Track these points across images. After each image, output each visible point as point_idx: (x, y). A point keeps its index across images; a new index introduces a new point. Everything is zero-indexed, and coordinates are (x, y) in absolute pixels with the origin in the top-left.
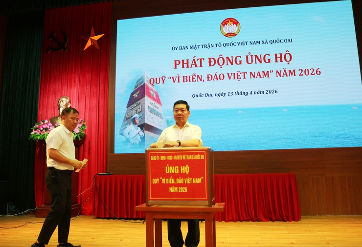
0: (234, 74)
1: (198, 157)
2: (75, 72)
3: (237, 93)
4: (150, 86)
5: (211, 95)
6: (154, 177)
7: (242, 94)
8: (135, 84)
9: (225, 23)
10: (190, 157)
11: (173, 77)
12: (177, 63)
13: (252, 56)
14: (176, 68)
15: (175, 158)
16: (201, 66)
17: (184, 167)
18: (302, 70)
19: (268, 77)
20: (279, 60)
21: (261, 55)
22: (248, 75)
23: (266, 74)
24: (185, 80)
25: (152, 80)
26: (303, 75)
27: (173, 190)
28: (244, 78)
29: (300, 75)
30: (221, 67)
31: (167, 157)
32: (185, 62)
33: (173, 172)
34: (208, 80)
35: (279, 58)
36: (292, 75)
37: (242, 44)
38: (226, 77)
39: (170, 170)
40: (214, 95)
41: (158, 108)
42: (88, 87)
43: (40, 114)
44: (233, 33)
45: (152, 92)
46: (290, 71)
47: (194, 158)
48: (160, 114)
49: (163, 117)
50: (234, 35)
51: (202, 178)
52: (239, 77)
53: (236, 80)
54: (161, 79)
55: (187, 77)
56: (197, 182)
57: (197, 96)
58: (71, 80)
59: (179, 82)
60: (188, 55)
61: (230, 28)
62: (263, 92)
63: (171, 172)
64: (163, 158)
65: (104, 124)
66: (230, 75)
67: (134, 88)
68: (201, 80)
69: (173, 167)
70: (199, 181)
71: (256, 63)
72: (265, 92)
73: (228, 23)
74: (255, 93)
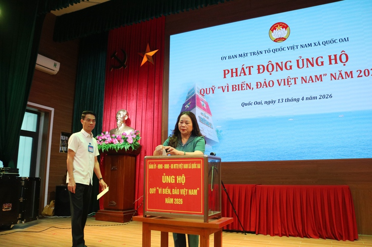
0: (284, 80)
1: (194, 166)
2: (133, 87)
3: (288, 100)
4: (200, 96)
5: (260, 103)
6: (151, 186)
7: (292, 100)
8: (186, 95)
9: (273, 28)
10: (186, 166)
11: (222, 87)
12: (227, 72)
13: (303, 60)
14: (225, 77)
15: (172, 167)
16: (250, 74)
17: (180, 177)
18: (361, 71)
19: (321, 81)
20: (333, 62)
21: (313, 58)
22: (299, 81)
23: (319, 78)
24: (234, 89)
25: (202, 90)
26: (362, 76)
27: (169, 201)
28: (295, 83)
29: (358, 76)
30: (271, 74)
31: (163, 166)
32: (234, 71)
33: (170, 182)
34: (257, 88)
35: (333, 59)
36: (349, 77)
37: (293, 48)
38: (276, 83)
39: (167, 179)
40: (263, 102)
41: (208, 118)
42: (144, 100)
43: (104, 126)
44: (283, 38)
45: (202, 103)
46: (346, 73)
47: (190, 167)
48: (210, 124)
49: (213, 126)
50: (283, 39)
51: (198, 189)
52: (290, 83)
53: (287, 86)
54: (211, 89)
55: (236, 86)
56: (192, 193)
57: (246, 104)
58: (130, 94)
59: (228, 91)
60: (237, 64)
61: (280, 32)
62: (315, 98)
63: (167, 182)
64: (160, 166)
65: (158, 135)
66: (280, 81)
67: (185, 99)
68: (250, 88)
69: (170, 177)
70: (194, 192)
71: (307, 67)
72: (318, 97)
73: (277, 28)
74: (307, 99)
